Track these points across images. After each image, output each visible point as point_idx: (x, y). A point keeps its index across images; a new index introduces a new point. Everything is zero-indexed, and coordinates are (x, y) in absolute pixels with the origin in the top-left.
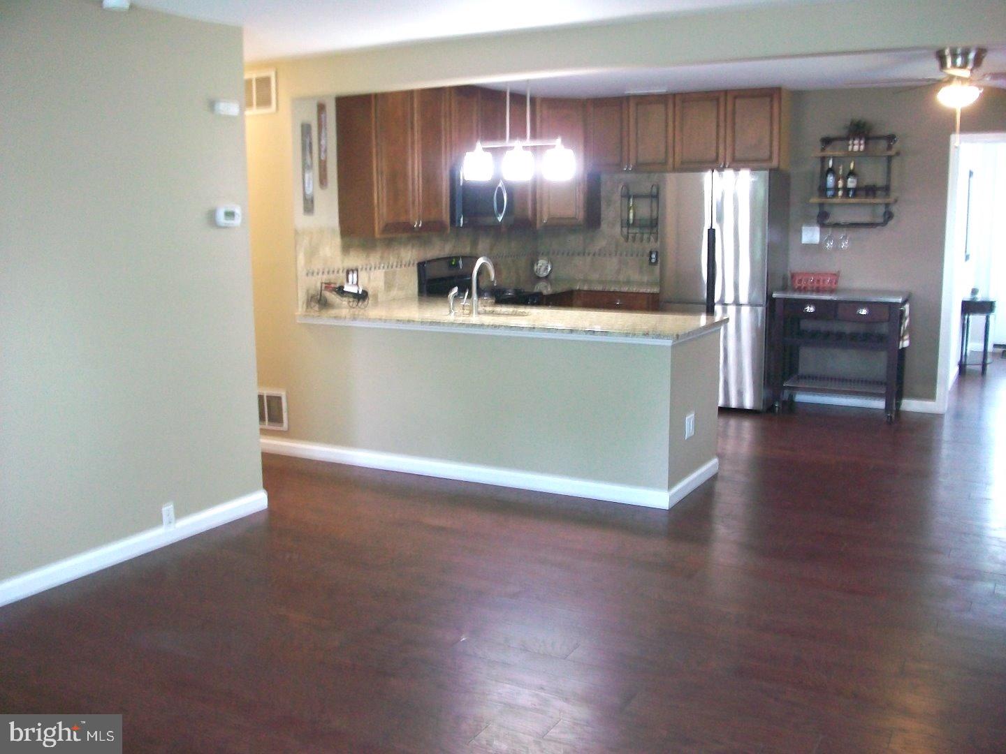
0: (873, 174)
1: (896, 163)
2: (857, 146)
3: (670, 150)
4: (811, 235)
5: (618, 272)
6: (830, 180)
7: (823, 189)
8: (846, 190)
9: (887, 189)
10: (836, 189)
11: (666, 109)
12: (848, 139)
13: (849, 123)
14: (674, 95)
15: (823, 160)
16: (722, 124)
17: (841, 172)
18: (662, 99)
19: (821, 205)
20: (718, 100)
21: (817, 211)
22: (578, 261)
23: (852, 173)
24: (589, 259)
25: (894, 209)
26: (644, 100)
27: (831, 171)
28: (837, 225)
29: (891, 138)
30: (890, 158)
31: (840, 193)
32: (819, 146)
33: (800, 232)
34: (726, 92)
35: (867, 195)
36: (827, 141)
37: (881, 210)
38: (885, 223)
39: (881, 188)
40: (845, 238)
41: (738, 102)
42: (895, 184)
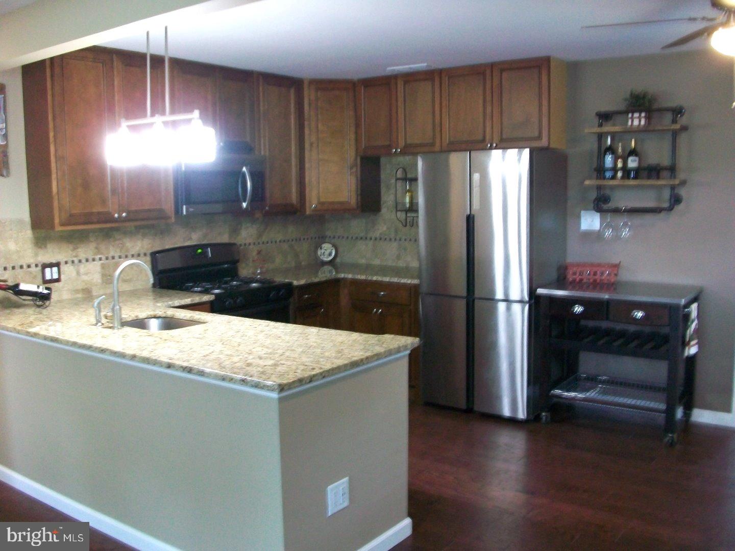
0: (657, 153)
1: (683, 138)
2: (637, 121)
3: (438, 129)
4: (590, 221)
5: (398, 257)
6: (609, 160)
7: (600, 171)
8: (626, 172)
9: (672, 169)
10: (615, 169)
11: (433, 86)
12: (627, 112)
13: (628, 95)
14: (440, 72)
15: (601, 137)
16: (488, 98)
17: (620, 150)
18: (431, 76)
19: (599, 188)
20: (484, 74)
21: (593, 195)
22: (361, 246)
23: (633, 152)
24: (370, 243)
25: (683, 192)
26: (411, 78)
27: (611, 150)
28: (617, 211)
29: (678, 112)
30: (675, 134)
31: (620, 174)
32: (596, 121)
33: (579, 217)
34: (492, 66)
35: (649, 178)
36: (605, 117)
37: (667, 194)
38: (670, 209)
39: (666, 169)
40: (625, 225)
41: (505, 75)
42: (682, 163)
